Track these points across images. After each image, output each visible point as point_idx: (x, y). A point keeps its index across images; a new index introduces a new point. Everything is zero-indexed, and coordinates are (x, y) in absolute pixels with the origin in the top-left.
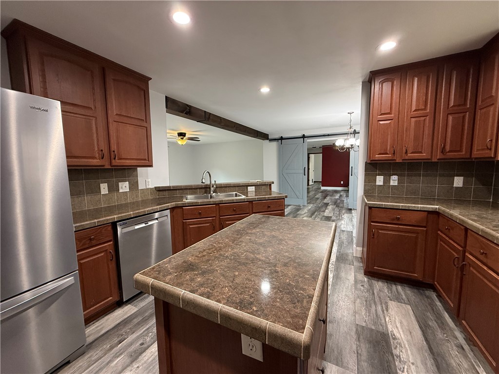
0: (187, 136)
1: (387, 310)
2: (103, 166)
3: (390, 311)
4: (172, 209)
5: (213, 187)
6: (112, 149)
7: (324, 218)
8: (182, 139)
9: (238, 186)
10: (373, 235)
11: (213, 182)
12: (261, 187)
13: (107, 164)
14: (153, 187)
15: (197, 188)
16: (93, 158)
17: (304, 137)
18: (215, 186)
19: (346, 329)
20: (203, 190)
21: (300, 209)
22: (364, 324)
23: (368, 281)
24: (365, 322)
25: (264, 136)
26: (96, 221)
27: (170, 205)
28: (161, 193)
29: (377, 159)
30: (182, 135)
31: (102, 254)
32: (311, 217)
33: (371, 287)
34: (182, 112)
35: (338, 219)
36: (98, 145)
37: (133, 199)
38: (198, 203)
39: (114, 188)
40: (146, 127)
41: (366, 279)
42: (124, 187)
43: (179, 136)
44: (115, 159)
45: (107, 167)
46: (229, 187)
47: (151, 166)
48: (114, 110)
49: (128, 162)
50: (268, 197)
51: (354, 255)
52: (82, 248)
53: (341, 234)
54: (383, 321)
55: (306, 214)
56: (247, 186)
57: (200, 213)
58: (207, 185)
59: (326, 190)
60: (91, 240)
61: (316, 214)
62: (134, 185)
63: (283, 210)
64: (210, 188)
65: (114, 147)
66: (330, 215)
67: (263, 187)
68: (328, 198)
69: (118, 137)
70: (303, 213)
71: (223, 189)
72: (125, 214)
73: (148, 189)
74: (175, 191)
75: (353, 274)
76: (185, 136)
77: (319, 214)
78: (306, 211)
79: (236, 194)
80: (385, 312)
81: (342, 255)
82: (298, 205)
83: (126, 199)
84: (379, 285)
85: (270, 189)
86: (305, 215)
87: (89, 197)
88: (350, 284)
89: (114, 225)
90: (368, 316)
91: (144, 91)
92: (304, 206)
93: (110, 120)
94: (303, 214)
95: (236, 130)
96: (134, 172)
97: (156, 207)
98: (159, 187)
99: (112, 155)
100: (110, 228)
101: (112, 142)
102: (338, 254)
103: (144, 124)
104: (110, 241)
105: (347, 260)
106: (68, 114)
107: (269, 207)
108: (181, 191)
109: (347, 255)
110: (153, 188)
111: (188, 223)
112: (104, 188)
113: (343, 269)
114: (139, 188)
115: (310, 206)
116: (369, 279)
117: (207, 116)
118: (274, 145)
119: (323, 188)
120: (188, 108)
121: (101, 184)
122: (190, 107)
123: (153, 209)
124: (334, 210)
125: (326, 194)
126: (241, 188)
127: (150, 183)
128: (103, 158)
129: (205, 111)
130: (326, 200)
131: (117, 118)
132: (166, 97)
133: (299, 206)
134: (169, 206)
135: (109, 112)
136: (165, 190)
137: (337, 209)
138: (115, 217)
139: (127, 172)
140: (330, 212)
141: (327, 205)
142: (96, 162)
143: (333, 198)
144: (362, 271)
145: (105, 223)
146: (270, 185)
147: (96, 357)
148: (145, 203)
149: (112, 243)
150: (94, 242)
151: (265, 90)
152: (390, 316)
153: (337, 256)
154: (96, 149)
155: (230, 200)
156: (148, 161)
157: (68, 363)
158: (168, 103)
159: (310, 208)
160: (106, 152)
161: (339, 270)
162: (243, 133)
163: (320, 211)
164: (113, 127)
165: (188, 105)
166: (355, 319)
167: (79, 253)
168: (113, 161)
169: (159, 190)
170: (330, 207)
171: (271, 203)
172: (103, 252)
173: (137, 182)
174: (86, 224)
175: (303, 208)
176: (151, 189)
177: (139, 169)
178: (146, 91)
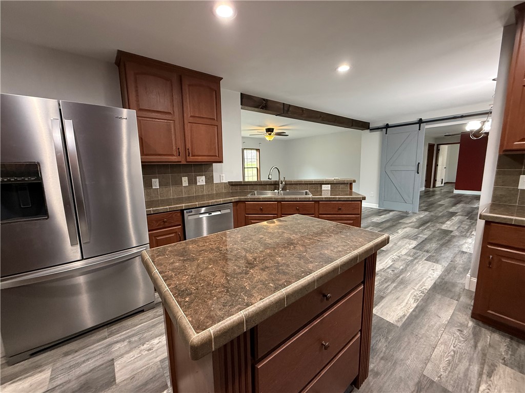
0: (275, 131)
1: (490, 375)
2: (180, 162)
3: (495, 378)
4: (236, 203)
5: (282, 183)
6: (187, 148)
7: (438, 231)
8: (270, 134)
9: (310, 184)
10: (490, 263)
11: (282, 179)
12: (338, 185)
13: (183, 160)
14: (227, 181)
15: (267, 184)
16: (172, 155)
17: (420, 122)
18: (284, 183)
19: (402, 375)
20: (273, 187)
21: (407, 216)
22: (436, 379)
23: (474, 328)
24: (440, 377)
25: (363, 125)
26: (168, 207)
27: (234, 199)
28: (234, 187)
29: (514, 148)
30: (270, 130)
31: (173, 235)
32: (418, 228)
33: (476, 336)
34: (257, 107)
35: (462, 236)
36: (176, 144)
37: (209, 191)
38: (260, 198)
39: (193, 182)
40: (217, 126)
41: (471, 324)
42: (201, 180)
43: (267, 132)
44: (189, 156)
45: (184, 162)
46: (300, 184)
47: (221, 162)
48: (188, 112)
49: (200, 159)
50: (339, 198)
51: (467, 288)
52: (158, 227)
53: (458, 256)
54: (474, 387)
55: (413, 224)
56: (321, 184)
57: (261, 210)
58: (276, 181)
59: (463, 195)
60: (164, 222)
61: (428, 225)
62: (210, 179)
63: (358, 214)
64: (279, 185)
65: (189, 146)
66: (450, 229)
67: (341, 186)
68: (459, 206)
69: (191, 136)
70: (408, 221)
71: (294, 186)
72: (191, 204)
73: (222, 183)
74: (245, 187)
75: (451, 312)
76: (272, 131)
77: (433, 226)
78: (414, 219)
79: (306, 192)
80: (484, 377)
81: (446, 283)
82: (405, 211)
83: (202, 192)
84: (490, 337)
85: (351, 188)
86: (410, 225)
87: (174, 188)
88: (438, 323)
89: (182, 211)
90: (450, 372)
91: (216, 91)
92: (414, 213)
93: (186, 122)
94: (407, 224)
95: (323, 120)
96: (210, 167)
97: (220, 200)
98: (232, 182)
99: (187, 153)
100: (179, 214)
101: (187, 141)
102: (439, 281)
103: (216, 123)
104: (180, 225)
105: (450, 291)
106: (154, 120)
107: (340, 209)
108: (251, 187)
109: (454, 285)
110: (226, 183)
111: (250, 218)
112: (185, 181)
113: (436, 302)
114: (214, 183)
115: (423, 215)
116: (478, 325)
117: (286, 109)
118: (377, 135)
119: (456, 192)
120: (264, 102)
121: (183, 178)
122: (266, 101)
123: (216, 202)
124: (461, 222)
125: (459, 200)
126: (313, 186)
127: (224, 178)
128: (179, 155)
129: (284, 103)
130: (454, 208)
131: (191, 120)
132: (241, 94)
133: (407, 213)
134: (232, 199)
135: (185, 115)
136: (237, 185)
137: (468, 222)
138: (183, 205)
139: (204, 167)
140: (453, 225)
141: (453, 214)
142: (174, 159)
143: (469, 206)
144: (470, 312)
145: (175, 209)
146: (351, 184)
147: (159, 313)
148: (218, 195)
149: (180, 227)
150: (167, 224)
151: (344, 68)
152: (490, 385)
153: (435, 283)
154: (174, 148)
155: (293, 198)
156: (219, 157)
157: (143, 311)
158: (243, 100)
159: (422, 216)
160: (182, 150)
161: (429, 301)
162: (332, 123)
163: (437, 222)
164: (188, 127)
165: (264, 100)
166: (423, 369)
167: (150, 233)
168: (188, 157)
169: (232, 184)
170: (456, 219)
171: (343, 204)
172: (174, 233)
173: (213, 176)
174: (161, 209)
175: (411, 216)
176: (225, 183)
177: (214, 164)
178: (217, 91)
